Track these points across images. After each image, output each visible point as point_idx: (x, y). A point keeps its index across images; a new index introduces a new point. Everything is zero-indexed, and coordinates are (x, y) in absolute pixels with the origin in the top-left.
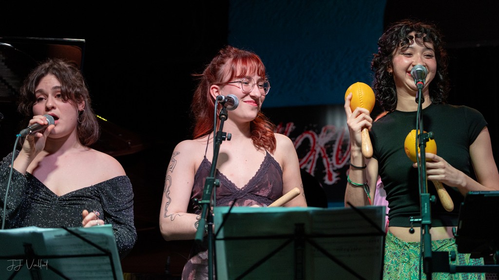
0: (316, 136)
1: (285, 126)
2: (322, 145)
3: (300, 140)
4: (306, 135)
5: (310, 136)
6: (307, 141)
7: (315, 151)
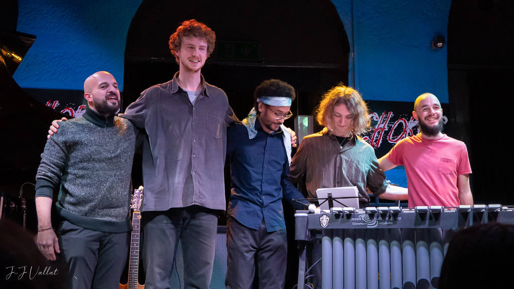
0: (407, 122)
1: (387, 114)
2: (411, 129)
3: (397, 124)
4: (400, 121)
5: (403, 122)
6: (401, 124)
7: (406, 131)
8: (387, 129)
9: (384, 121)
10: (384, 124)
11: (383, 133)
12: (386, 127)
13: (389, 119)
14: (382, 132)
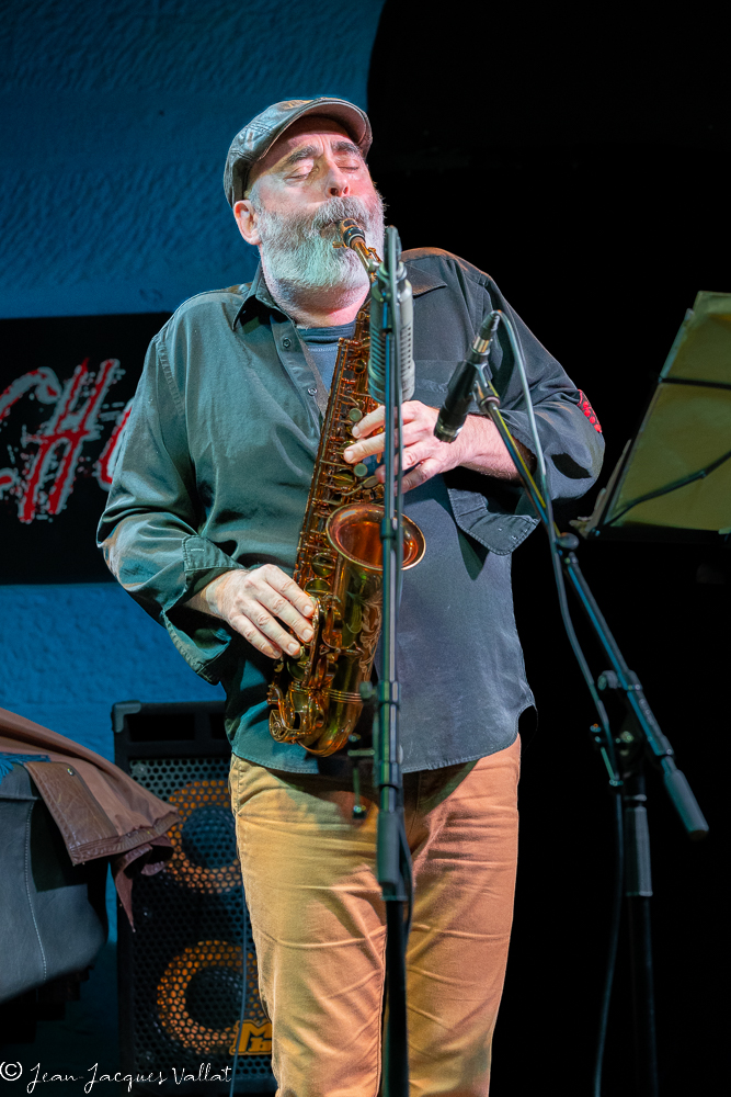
1: (97, 370)
8: (93, 434)
9: (82, 401)
10: (82, 412)
11: (78, 451)
12: (91, 425)
13: (104, 391)
14: (74, 447)
